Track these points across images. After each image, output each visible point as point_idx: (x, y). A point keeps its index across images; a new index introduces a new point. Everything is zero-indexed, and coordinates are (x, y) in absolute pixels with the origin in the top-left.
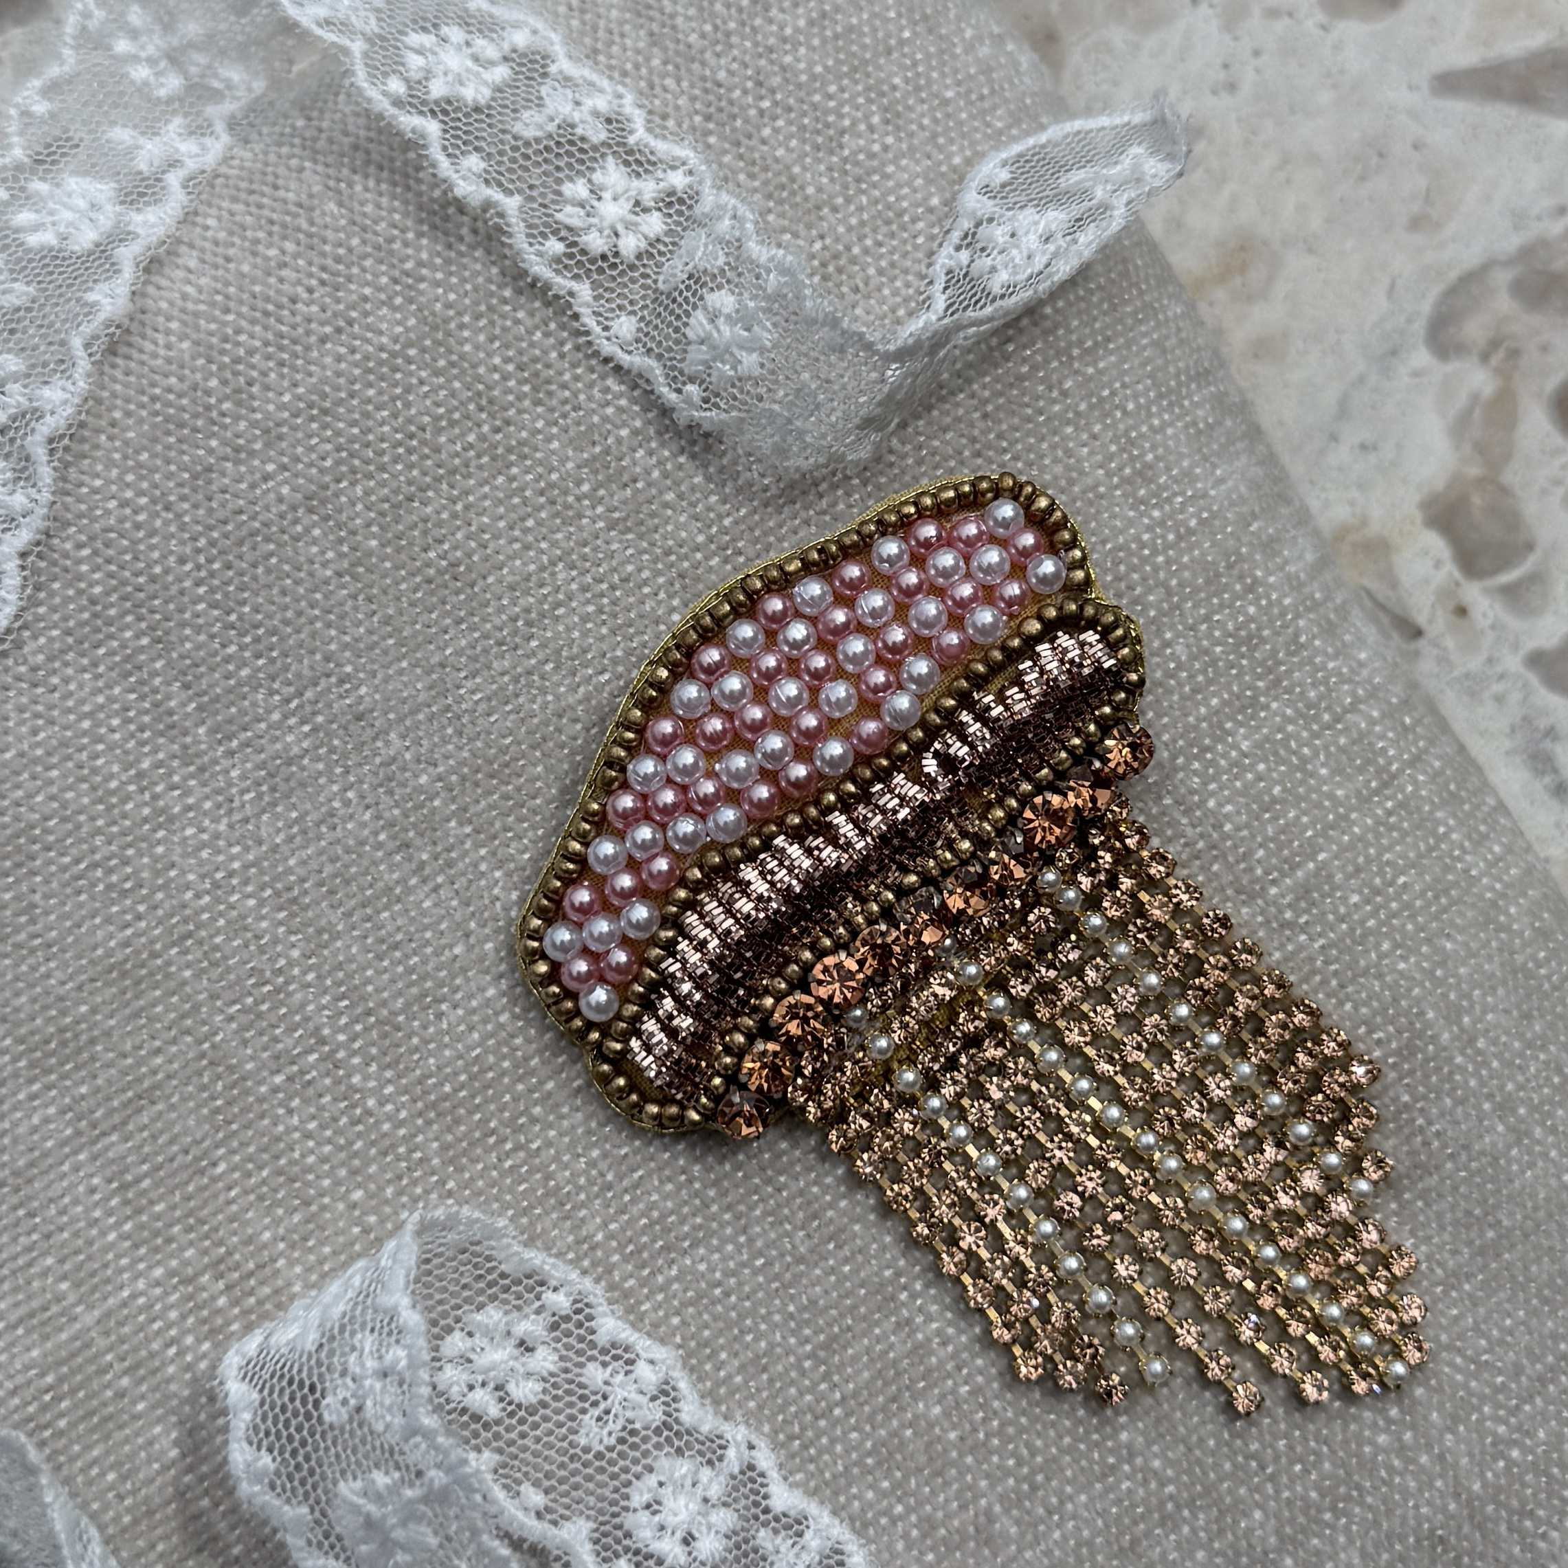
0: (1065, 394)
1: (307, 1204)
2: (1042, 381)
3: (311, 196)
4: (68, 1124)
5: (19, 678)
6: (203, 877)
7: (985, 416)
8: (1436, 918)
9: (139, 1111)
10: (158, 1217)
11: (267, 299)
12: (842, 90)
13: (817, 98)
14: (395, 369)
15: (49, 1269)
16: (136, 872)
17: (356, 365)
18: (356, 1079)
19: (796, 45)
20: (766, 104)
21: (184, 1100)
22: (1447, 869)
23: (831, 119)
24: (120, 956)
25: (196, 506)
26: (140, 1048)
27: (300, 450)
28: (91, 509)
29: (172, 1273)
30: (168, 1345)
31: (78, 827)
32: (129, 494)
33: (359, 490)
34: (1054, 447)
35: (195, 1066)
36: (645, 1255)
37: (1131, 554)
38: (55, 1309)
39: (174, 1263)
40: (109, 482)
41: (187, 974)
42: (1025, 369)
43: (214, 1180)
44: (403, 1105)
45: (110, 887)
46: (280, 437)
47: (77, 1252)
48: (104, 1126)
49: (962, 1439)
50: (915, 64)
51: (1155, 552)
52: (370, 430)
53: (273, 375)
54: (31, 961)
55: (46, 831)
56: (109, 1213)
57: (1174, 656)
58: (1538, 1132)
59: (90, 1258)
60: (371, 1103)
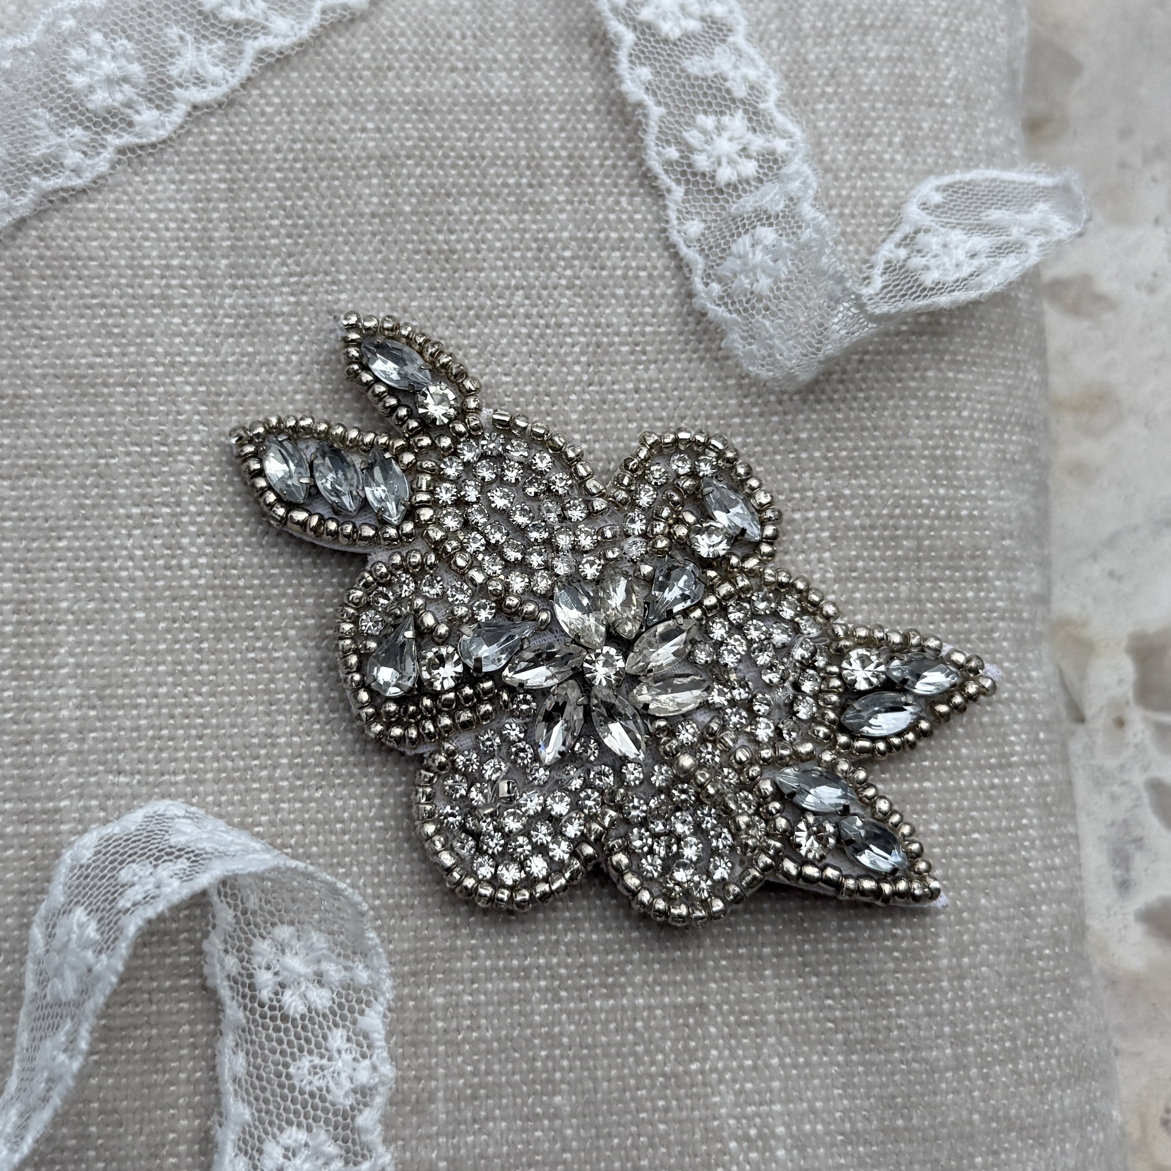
1: (104, 601)
8: (985, 877)
9: (33, 476)
11: (433, 26)
13: (865, 105)
14: (488, 112)
16: (127, 325)
17: (465, 95)
18: (185, 541)
19: (871, 66)
20: (830, 90)
21: (68, 486)
22: (1013, 850)
23: (867, 123)
24: (82, 371)
25: (308, 122)
26: (59, 436)
27: (396, 125)
31: (108, 275)
33: (418, 171)
35: (87, 469)
36: (306, 771)
41: (119, 409)
43: (54, 549)
44: (205, 576)
45: (104, 325)
46: (388, 111)
49: (445, 1031)
50: (944, 122)
53: (407, 72)
54: (25, 341)
55: (86, 267)
60: (186, 562)
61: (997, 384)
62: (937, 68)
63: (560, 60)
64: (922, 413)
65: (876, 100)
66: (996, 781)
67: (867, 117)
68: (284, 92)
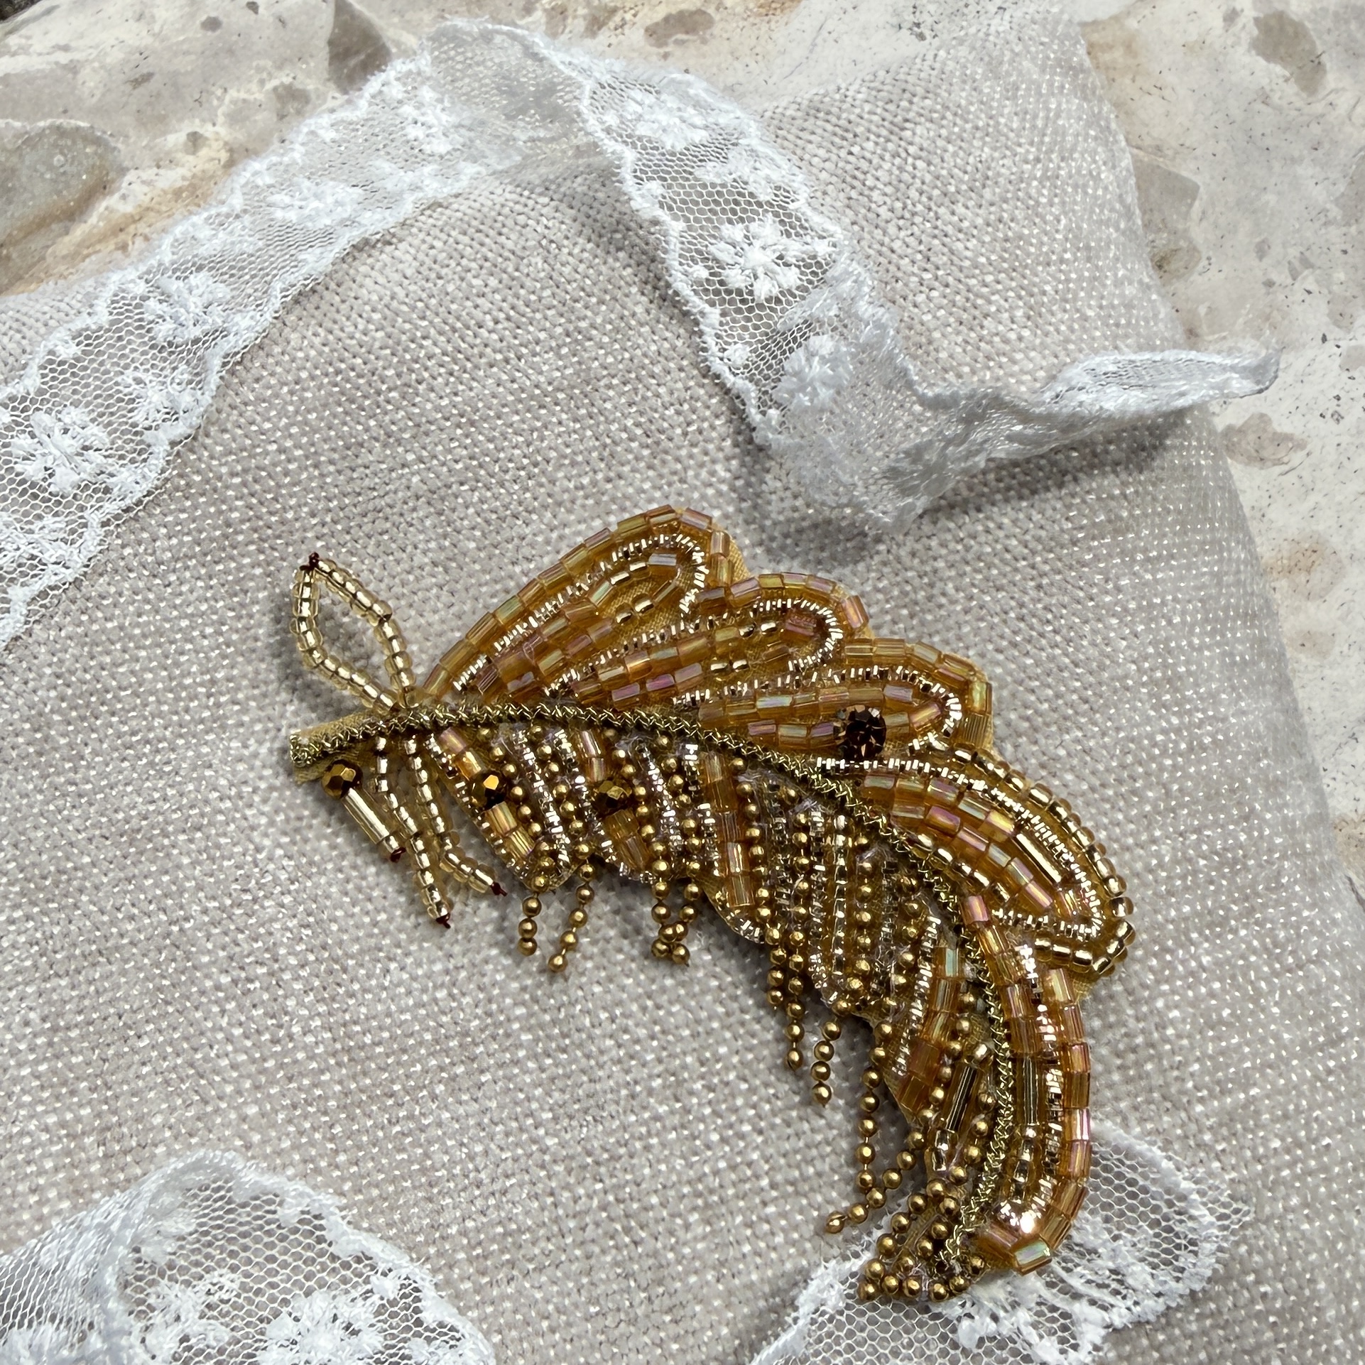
9: (94, 965)
11: (459, 318)
12: (998, 282)
13: (973, 282)
14: (542, 406)
17: (512, 392)
21: (138, 968)
23: (980, 302)
24: (134, 825)
26: (119, 910)
27: (439, 448)
28: (254, 446)
29: (63, 1124)
32: (289, 444)
35: (158, 942)
36: (490, 1263)
39: (69, 1116)
40: (276, 428)
41: (185, 860)
44: (323, 1041)
46: (427, 434)
48: (61, 969)
50: (1068, 280)
52: (503, 449)
53: (440, 380)
55: (117, 699)
60: (296, 1029)
62: (1045, 221)
63: (611, 322)
67: (979, 296)
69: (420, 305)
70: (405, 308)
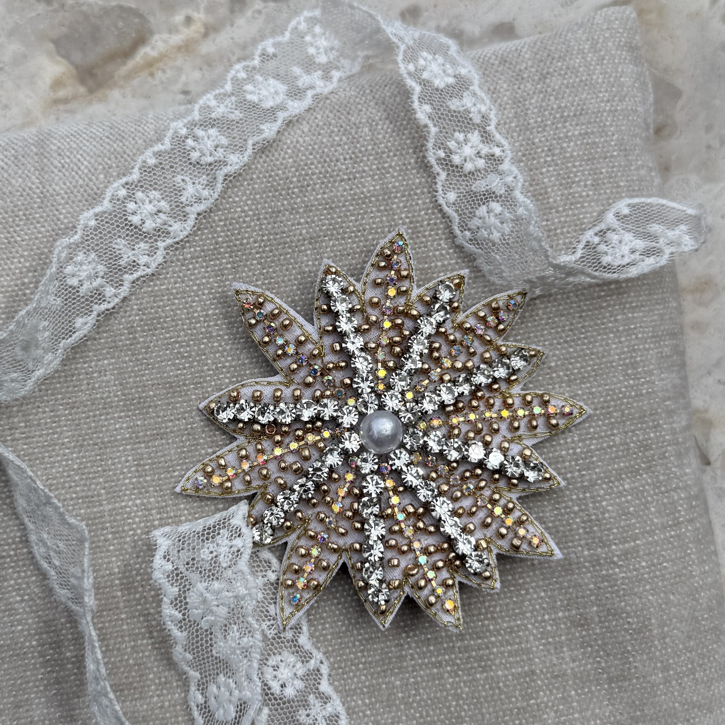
0: (616, 321)
2: (610, 311)
3: (360, 123)
4: (129, 433)
5: (178, 260)
6: (213, 363)
7: (581, 317)
8: (672, 585)
9: (155, 439)
10: (146, 481)
11: (328, 156)
12: (581, 166)
13: (570, 165)
14: (364, 203)
15: (100, 483)
16: (190, 351)
17: (350, 195)
19: (570, 141)
20: (549, 159)
21: (173, 443)
22: (685, 568)
23: (572, 175)
24: (172, 380)
25: (269, 224)
26: (165, 416)
27: (316, 218)
28: (230, 208)
29: (143, 504)
30: (130, 530)
31: (177, 325)
32: (246, 208)
33: (331, 243)
34: (603, 340)
35: (182, 432)
37: (614, 394)
38: (96, 498)
39: (145, 501)
40: (241, 201)
41: (193, 397)
42: (605, 304)
45: (179, 353)
46: (311, 211)
47: (113, 481)
48: (141, 440)
49: (403, 698)
51: (624, 397)
52: (345, 222)
53: (318, 186)
54: (140, 367)
55: (165, 322)
56: (130, 472)
57: (614, 441)
58: (674, 682)
59: (116, 485)
61: (655, 315)
62: (607, 135)
63: (399, 166)
64: (617, 340)
65: (575, 161)
66: (673, 533)
67: (571, 172)
68: (254, 207)
69: (310, 148)
70: (302, 149)
